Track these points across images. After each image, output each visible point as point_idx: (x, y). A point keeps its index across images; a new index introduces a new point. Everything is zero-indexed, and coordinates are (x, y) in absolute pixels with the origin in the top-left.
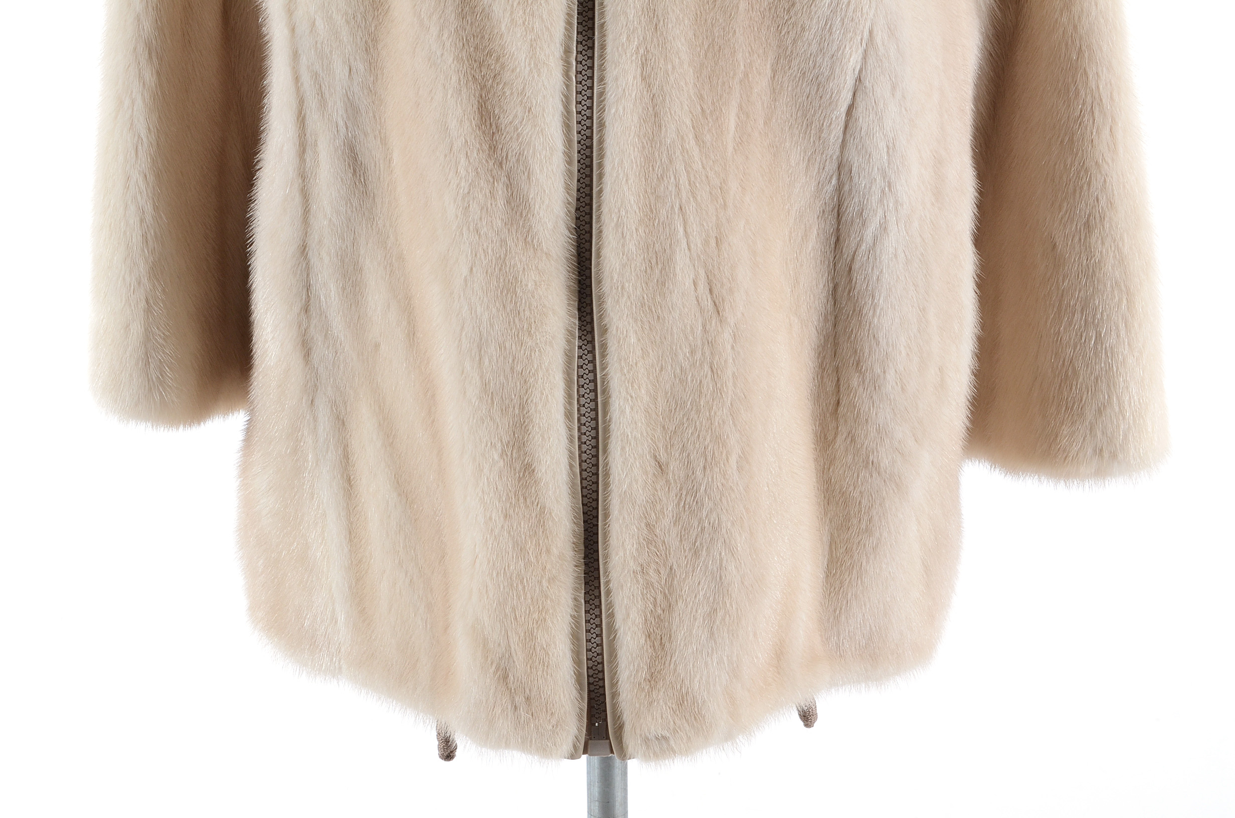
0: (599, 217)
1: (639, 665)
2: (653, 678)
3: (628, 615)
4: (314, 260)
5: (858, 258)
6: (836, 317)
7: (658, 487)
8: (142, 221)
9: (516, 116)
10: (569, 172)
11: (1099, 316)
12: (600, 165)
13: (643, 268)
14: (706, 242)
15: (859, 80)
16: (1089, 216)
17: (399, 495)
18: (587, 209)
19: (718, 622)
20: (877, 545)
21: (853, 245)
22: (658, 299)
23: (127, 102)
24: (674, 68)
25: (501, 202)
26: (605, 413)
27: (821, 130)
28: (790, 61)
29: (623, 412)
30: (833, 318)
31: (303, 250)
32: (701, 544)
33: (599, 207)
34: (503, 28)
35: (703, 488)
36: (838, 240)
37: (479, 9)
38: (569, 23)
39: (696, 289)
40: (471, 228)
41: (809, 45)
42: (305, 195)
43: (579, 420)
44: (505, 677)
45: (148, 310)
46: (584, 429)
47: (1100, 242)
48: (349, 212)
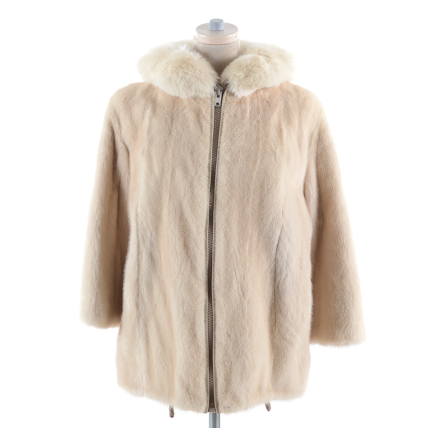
0: (214, 271)
1: (223, 387)
2: (226, 391)
3: (220, 374)
4: (140, 283)
5: (280, 283)
6: (275, 299)
7: (228, 341)
8: (96, 273)
9: (193, 245)
10: (206, 260)
11: (345, 301)
12: (214, 258)
13: (225, 284)
14: (241, 278)
15: (280, 238)
16: (342, 275)
17: (161, 344)
18: (211, 269)
19: (243, 376)
20: (286, 360)
21: (279, 280)
22: (228, 292)
23: (93, 243)
24: (233, 234)
25: (189, 267)
26: (215, 321)
27: (270, 250)
28: (262, 233)
29: (219, 321)
30: (274, 299)
31: (138, 280)
32: (239, 356)
33: (214, 268)
34: (190, 224)
35: (240, 341)
36: (275, 279)
37: (184, 219)
38: (207, 223)
39: (238, 290)
40: (181, 274)
41: (267, 229)
42: (139, 266)
43: (208, 323)
44: (188, 390)
45: (97, 296)
46: (209, 325)
47: (345, 281)
48: (150, 270)
